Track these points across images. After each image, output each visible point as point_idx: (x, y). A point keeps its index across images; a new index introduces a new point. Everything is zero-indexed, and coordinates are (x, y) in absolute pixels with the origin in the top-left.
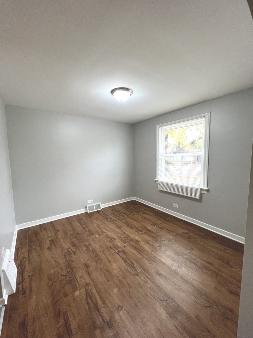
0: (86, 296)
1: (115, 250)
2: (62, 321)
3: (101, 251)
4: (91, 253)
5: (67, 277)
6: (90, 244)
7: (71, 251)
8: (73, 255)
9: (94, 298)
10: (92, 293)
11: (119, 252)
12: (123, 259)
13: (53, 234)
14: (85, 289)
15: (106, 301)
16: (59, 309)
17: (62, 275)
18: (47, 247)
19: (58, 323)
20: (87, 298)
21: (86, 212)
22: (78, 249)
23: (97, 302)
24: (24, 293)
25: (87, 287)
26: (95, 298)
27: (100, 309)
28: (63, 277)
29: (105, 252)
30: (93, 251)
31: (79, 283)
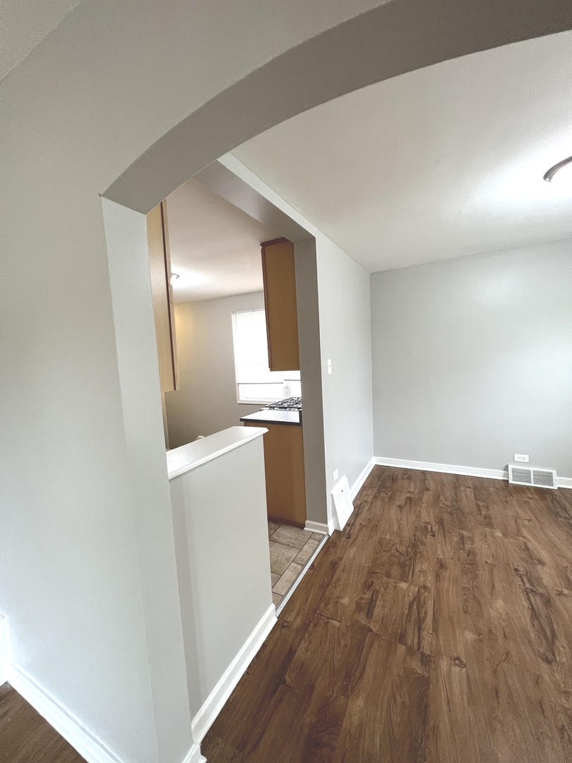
0: (415, 599)
1: (523, 581)
2: (368, 596)
3: (486, 562)
4: (463, 555)
5: (402, 556)
6: (472, 539)
7: (429, 529)
8: (429, 536)
9: (423, 611)
10: (424, 602)
11: (532, 591)
12: (533, 609)
13: (416, 491)
14: (419, 590)
15: (440, 631)
16: (373, 582)
17: (397, 550)
18: (398, 503)
19: (364, 593)
20: (413, 603)
21: (506, 479)
22: (444, 533)
23: (425, 618)
24: (348, 538)
25: (422, 590)
26: (425, 613)
27: (424, 630)
28: (396, 553)
29: (495, 569)
30: (469, 553)
31: (415, 577)
